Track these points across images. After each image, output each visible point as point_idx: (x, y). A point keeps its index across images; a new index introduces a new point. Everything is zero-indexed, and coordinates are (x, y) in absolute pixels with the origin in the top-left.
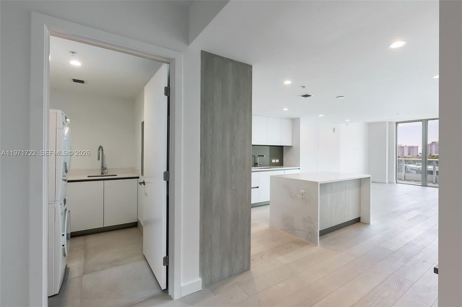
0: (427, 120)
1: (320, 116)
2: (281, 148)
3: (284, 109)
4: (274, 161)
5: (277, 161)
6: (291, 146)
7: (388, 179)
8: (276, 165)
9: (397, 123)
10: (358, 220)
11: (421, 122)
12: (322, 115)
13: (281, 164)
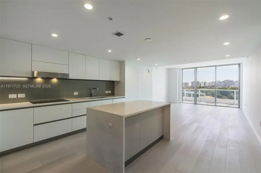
0: (197, 68)
1: (138, 59)
2: (113, 82)
3: (109, 51)
4: (107, 92)
5: (110, 92)
6: (120, 81)
7: (179, 101)
8: (108, 95)
9: (182, 69)
10: (162, 138)
11: (194, 69)
12: (139, 59)
13: (113, 94)
